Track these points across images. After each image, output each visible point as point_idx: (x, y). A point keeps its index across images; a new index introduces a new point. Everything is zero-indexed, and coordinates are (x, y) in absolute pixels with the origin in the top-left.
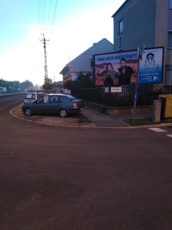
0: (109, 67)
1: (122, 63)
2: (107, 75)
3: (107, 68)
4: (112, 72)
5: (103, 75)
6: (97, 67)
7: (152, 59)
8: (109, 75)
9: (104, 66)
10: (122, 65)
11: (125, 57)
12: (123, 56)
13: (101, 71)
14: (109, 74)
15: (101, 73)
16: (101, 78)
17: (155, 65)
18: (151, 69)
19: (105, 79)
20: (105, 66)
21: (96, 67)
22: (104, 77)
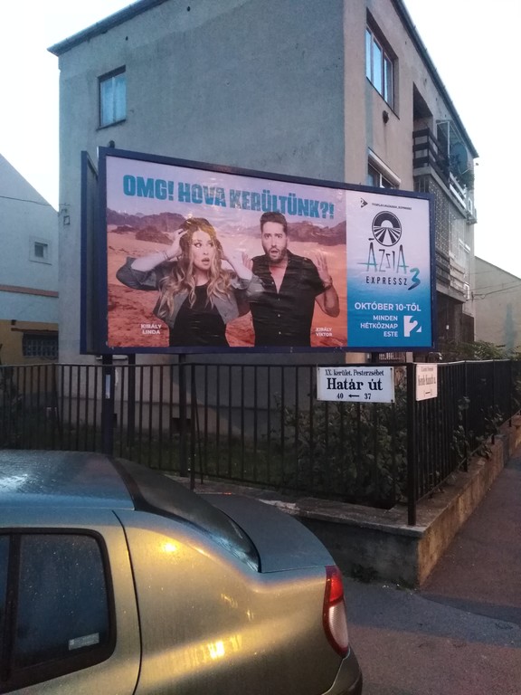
0: (199, 244)
1: (269, 235)
2: (185, 286)
3: (185, 244)
4: (214, 270)
5: (160, 286)
6: (121, 230)
7: (393, 240)
8: (202, 291)
9: (171, 235)
10: (269, 247)
11: (283, 203)
12: (275, 197)
13: (149, 258)
14: (202, 282)
15: (149, 273)
16: (148, 300)
17: (405, 266)
18: (392, 282)
19: (174, 310)
20: (176, 236)
21: (111, 227)
22: (172, 298)
